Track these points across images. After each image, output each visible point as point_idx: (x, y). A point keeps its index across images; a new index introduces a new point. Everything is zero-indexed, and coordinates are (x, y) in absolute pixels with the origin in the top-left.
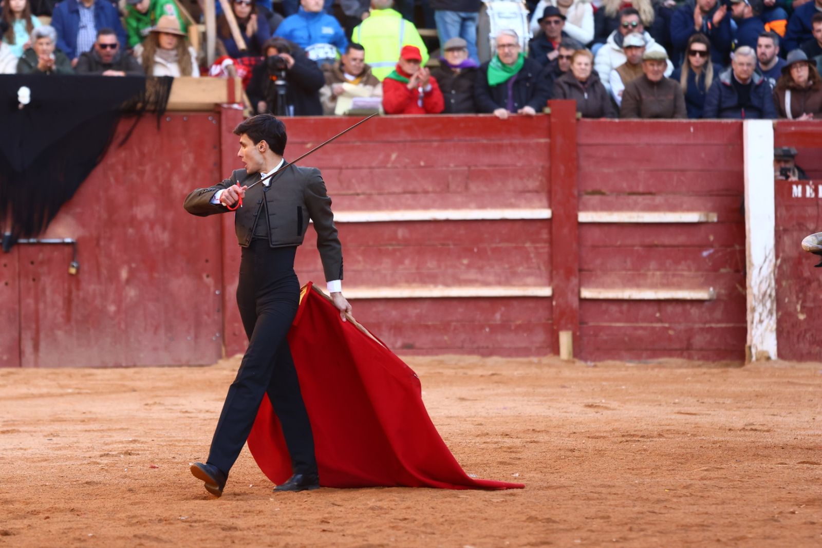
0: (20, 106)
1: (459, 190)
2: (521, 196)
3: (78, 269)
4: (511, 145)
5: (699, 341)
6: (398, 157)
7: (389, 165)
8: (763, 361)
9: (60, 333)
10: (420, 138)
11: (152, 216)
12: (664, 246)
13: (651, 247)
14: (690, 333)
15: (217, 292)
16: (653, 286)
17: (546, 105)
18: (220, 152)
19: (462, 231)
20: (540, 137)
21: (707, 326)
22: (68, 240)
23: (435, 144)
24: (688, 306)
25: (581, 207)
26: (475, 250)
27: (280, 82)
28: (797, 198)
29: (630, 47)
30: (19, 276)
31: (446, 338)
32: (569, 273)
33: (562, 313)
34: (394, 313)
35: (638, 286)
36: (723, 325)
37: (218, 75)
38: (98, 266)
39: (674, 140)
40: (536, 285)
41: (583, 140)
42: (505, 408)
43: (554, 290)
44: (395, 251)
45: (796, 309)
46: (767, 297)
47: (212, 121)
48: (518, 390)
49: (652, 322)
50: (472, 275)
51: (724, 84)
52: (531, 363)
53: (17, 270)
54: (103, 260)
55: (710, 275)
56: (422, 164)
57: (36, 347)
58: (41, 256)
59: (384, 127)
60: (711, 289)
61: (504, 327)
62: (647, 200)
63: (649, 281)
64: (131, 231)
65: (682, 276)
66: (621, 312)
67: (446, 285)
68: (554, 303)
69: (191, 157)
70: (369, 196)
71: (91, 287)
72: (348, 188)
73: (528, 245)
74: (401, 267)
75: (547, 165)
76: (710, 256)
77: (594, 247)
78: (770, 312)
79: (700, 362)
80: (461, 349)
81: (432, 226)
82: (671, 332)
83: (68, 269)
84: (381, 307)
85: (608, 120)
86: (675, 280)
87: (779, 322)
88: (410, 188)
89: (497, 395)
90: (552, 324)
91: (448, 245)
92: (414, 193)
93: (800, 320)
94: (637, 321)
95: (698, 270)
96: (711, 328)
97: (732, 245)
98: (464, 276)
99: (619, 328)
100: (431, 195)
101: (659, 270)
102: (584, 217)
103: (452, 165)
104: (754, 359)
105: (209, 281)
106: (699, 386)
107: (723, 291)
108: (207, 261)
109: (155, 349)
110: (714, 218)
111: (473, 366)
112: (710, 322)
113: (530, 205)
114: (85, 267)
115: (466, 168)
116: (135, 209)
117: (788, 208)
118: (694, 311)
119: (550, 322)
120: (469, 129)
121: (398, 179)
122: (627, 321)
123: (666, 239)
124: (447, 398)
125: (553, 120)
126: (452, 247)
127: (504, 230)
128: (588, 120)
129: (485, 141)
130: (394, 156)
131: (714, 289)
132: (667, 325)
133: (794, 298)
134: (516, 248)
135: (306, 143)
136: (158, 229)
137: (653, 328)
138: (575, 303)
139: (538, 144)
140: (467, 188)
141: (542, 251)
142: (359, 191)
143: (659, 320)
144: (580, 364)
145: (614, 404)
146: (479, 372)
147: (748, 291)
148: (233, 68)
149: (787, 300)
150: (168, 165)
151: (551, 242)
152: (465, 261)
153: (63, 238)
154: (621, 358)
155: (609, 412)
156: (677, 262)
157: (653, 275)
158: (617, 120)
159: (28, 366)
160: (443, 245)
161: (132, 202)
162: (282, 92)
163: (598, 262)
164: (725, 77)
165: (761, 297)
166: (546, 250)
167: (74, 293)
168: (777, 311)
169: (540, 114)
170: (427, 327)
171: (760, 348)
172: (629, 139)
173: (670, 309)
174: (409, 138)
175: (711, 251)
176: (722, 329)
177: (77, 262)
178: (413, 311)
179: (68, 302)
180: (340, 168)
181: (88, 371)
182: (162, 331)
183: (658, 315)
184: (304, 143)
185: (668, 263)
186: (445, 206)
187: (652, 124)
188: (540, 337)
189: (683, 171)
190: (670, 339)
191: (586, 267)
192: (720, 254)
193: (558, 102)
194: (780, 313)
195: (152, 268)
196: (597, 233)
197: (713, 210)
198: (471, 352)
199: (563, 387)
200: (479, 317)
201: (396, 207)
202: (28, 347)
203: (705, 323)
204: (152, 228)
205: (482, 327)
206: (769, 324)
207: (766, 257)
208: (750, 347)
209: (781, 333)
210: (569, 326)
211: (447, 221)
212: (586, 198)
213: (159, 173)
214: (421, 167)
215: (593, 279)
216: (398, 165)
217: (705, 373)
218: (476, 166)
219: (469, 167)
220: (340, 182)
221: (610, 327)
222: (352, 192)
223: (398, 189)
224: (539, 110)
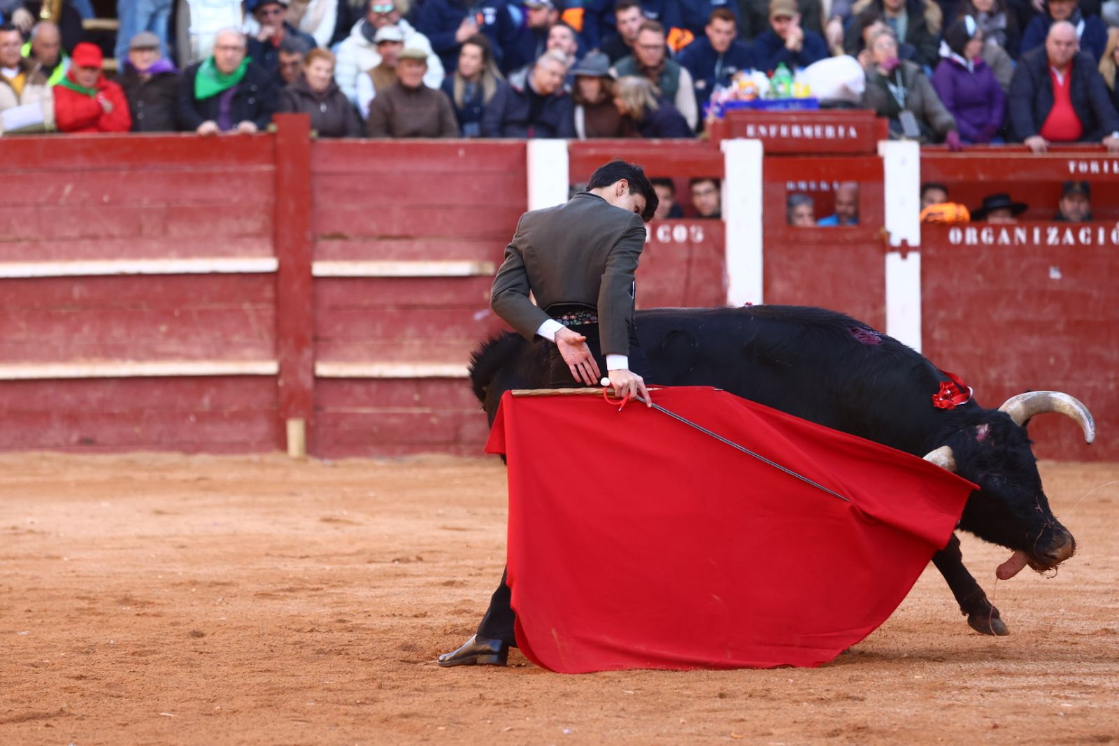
1: (155, 233)
2: (238, 242)
4: (224, 174)
5: (468, 431)
6: (73, 190)
7: (62, 201)
10: (104, 164)
12: (425, 307)
13: (407, 308)
14: (458, 421)
16: (411, 359)
17: (271, 121)
19: (159, 288)
20: (263, 163)
23: (123, 173)
24: (456, 385)
25: (316, 255)
29: (383, 43)
31: (137, 430)
32: (300, 343)
33: (292, 397)
34: (68, 398)
35: (391, 359)
39: (438, 166)
40: (258, 359)
41: (319, 166)
42: (216, 524)
43: (281, 367)
44: (69, 315)
48: (233, 499)
49: (408, 407)
50: (173, 346)
51: (516, 90)
52: (249, 463)
56: (106, 199)
59: (55, 150)
61: (215, 415)
62: (403, 245)
63: (405, 353)
65: (447, 345)
66: (369, 394)
67: (138, 359)
68: (281, 383)
70: (35, 243)
72: (7, 232)
73: (247, 306)
74: (77, 337)
75: (272, 200)
76: (485, 320)
77: (334, 308)
79: (471, 459)
80: (157, 445)
81: (118, 282)
82: (434, 420)
84: (50, 390)
85: (352, 140)
86: (439, 351)
88: (91, 231)
89: (205, 506)
90: (279, 411)
91: (141, 307)
92: (95, 238)
94: (388, 404)
95: (470, 337)
98: (161, 348)
99: (365, 415)
100: (118, 241)
101: (418, 338)
102: (321, 268)
103: (146, 201)
106: (469, 492)
110: (489, 269)
111: (174, 467)
113: (249, 253)
115: (164, 205)
118: (463, 392)
119: (275, 408)
120: (167, 152)
121: (73, 220)
122: (377, 405)
123: (427, 297)
124: (139, 511)
125: (280, 141)
126: (145, 309)
127: (215, 286)
128: (327, 141)
130: (68, 189)
132: (427, 410)
134: (230, 310)
137: (411, 415)
138: (308, 383)
139: (260, 174)
140: (165, 231)
141: (264, 314)
142: (21, 236)
143: (418, 404)
144: (314, 462)
145: (359, 517)
146: (180, 475)
151: (277, 302)
152: (163, 328)
154: (367, 454)
155: (353, 528)
156: (441, 327)
157: (411, 345)
158: (363, 141)
160: (134, 306)
163: (339, 328)
164: (517, 80)
166: (271, 313)
169: (262, 133)
170: (112, 416)
172: (378, 165)
173: (432, 390)
174: (87, 165)
175: (486, 313)
178: (94, 395)
183: (416, 397)
185: (430, 328)
186: (136, 255)
187: (409, 146)
188: (262, 428)
189: (449, 208)
190: (432, 429)
191: (322, 335)
193: (286, 117)
196: (337, 291)
197: (491, 258)
198: (171, 448)
199: (293, 494)
200: (182, 402)
201: (70, 256)
205: (185, 415)
210: (301, 412)
211: (140, 276)
212: (322, 244)
214: (102, 203)
215: (332, 350)
216: (74, 202)
217: (477, 475)
218: (177, 202)
219: (169, 203)
221: (354, 415)
222: (11, 236)
223: (74, 233)
224: (262, 127)
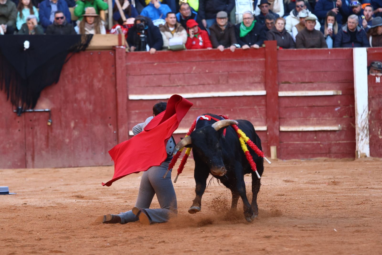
0: (25, 49)
1: (224, 83)
2: (252, 85)
3: (52, 123)
4: (248, 62)
5: (334, 149)
6: (196, 68)
7: (192, 72)
8: (363, 158)
9: (44, 152)
10: (206, 59)
11: (85, 98)
12: (318, 106)
13: (312, 107)
14: (330, 146)
15: (115, 132)
16: (313, 125)
17: (263, 43)
18: (115, 68)
19: (226, 101)
20: (261, 58)
21: (338, 142)
22: (47, 110)
23: (213, 62)
24: (329, 133)
25: (279, 89)
26: (232, 110)
27: (142, 36)
28: (378, 83)
29: (301, 18)
30: (25, 126)
32: (274, 120)
33: (272, 138)
35: (306, 125)
36: (345, 142)
37: (114, 33)
38: (61, 121)
39: (322, 58)
40: (260, 125)
41: (280, 58)
43: (267, 128)
44: (195, 111)
45: (378, 134)
46: (365, 128)
47: (111, 54)
49: (312, 141)
51: (344, 32)
53: (24, 124)
54: (63, 119)
55: (339, 119)
56: (207, 71)
57: (33, 159)
58: (35, 117)
60: (339, 125)
62: (310, 85)
63: (311, 122)
64: (75, 105)
65: (326, 120)
66: (298, 137)
68: (268, 133)
69: (102, 71)
70: (183, 87)
71: (57, 131)
72: (174, 83)
73: (256, 107)
75: (264, 70)
76: (339, 110)
77: (286, 107)
78: (366, 136)
79: (335, 159)
81: (212, 100)
82: (321, 146)
83: (47, 123)
85: (291, 49)
86: (323, 121)
87: (370, 140)
88: (202, 82)
90: (267, 143)
91: (220, 108)
92: (203, 85)
93: (380, 139)
94: (305, 141)
95: (333, 117)
96: (340, 143)
97: (348, 105)
99: (298, 144)
100: (212, 85)
101: (315, 117)
102: (281, 94)
103: (221, 71)
104: (359, 157)
105: (111, 127)
107: (345, 126)
108: (110, 118)
109: (87, 159)
110: (340, 93)
112: (339, 140)
113: (256, 89)
114: (55, 122)
115: (227, 73)
116: (77, 95)
117: (374, 87)
118: (332, 136)
119: (266, 142)
120: (228, 55)
121: (196, 79)
122: (301, 141)
123: (318, 103)
125: (266, 50)
126: (221, 109)
127: (245, 100)
129: (235, 60)
130: (194, 68)
131: (341, 125)
132: (319, 142)
133: (377, 128)
134: (250, 109)
135: (155, 63)
136: (87, 104)
137: (313, 144)
138: (278, 133)
139: (259, 61)
140: (227, 82)
141: (262, 110)
142: (179, 84)
143: (316, 140)
144: (280, 161)
147: (356, 126)
148: (121, 30)
149: (374, 130)
150: (92, 75)
151: (266, 106)
153: (45, 109)
154: (298, 158)
156: (323, 113)
157: (313, 120)
158: (295, 49)
159: (29, 168)
160: (217, 108)
161: (76, 92)
162: (143, 40)
163: (288, 114)
164: (344, 29)
165: (362, 129)
166: (264, 109)
167: (50, 134)
168: (370, 135)
169: (261, 47)
171: (362, 152)
172: (301, 58)
173: (320, 135)
174: (201, 60)
175: (339, 108)
176: (344, 143)
177: (51, 120)
179: (47, 138)
180: (170, 74)
181: (57, 170)
182: (90, 150)
183: (315, 138)
184: (154, 63)
185: (320, 114)
186: (217, 91)
187: (311, 51)
189: (326, 72)
190: (321, 148)
191: (282, 117)
192: (343, 109)
194: (371, 136)
195: (85, 122)
196: (287, 101)
197: (340, 89)
201: (195, 92)
202: (29, 159)
203: (337, 141)
204: (85, 103)
206: (366, 140)
207: (364, 110)
208: (357, 152)
209: (372, 145)
210: (275, 144)
211: (219, 97)
212: (282, 85)
213: (88, 78)
214: (206, 73)
215: (286, 122)
216: (196, 72)
218: (231, 72)
219: (229, 72)
220: (170, 80)
221: (294, 144)
222: (175, 85)
223: (196, 83)
224: (260, 46)
